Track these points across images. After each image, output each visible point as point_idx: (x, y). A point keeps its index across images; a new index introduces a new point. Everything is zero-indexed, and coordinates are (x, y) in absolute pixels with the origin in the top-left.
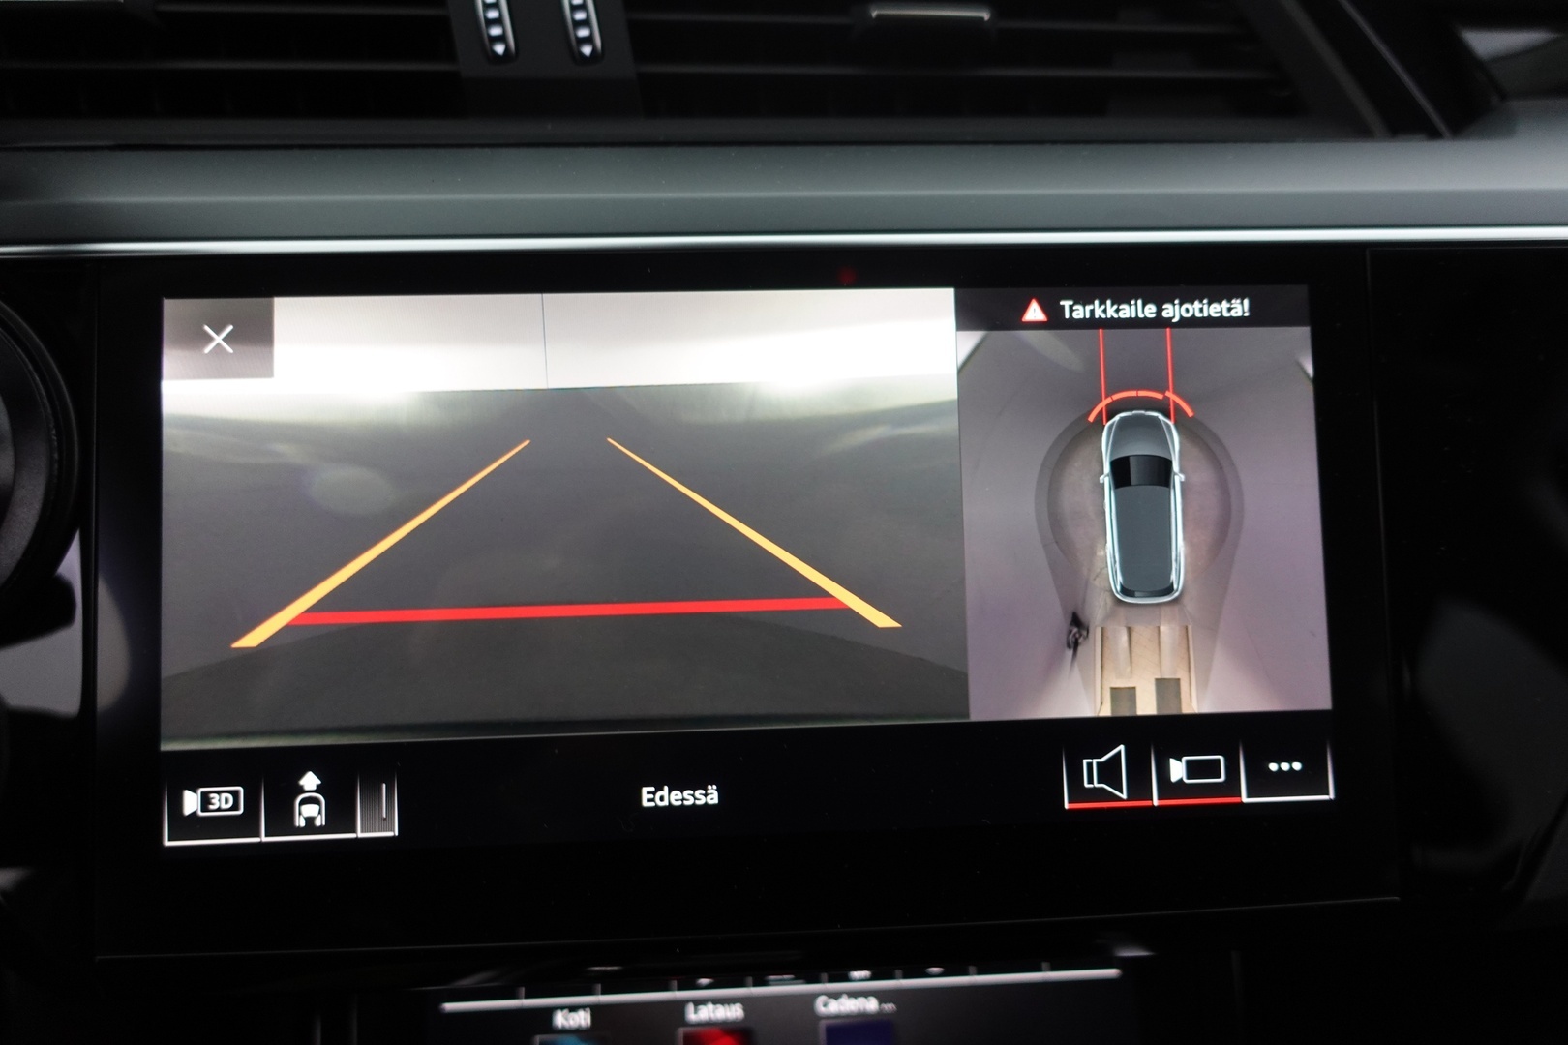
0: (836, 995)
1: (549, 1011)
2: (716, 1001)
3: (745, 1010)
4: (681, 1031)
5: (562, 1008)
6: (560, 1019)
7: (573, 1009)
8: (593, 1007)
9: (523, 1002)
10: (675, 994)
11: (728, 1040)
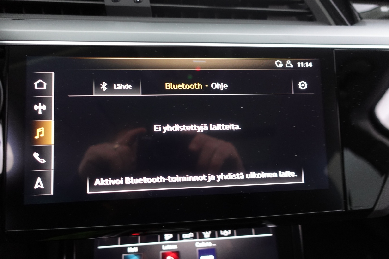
1: (126, 248)
2: (170, 244)
3: (178, 246)
4: (161, 252)
5: (130, 247)
6: (130, 250)
7: (133, 247)
8: (138, 247)
9: (119, 246)
10: (159, 243)
11: (173, 254)
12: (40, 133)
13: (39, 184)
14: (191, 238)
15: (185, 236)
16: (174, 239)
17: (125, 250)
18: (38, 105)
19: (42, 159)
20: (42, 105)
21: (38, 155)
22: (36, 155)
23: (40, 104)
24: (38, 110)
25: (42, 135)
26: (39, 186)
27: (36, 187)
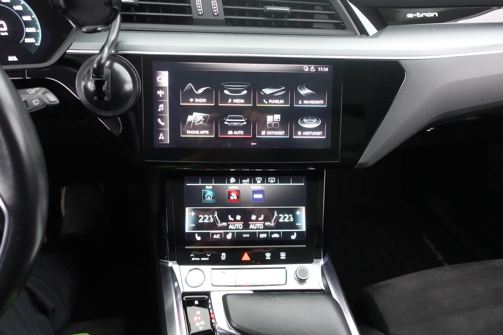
0: (255, 186)
2: (233, 186)
3: (239, 187)
5: (207, 185)
6: (207, 187)
7: (209, 186)
8: (212, 186)
9: (200, 184)
10: (226, 184)
11: (235, 192)
12: (161, 108)
13: (161, 137)
14: (247, 183)
15: (244, 181)
16: (237, 182)
17: (204, 187)
18: (159, 91)
19: (163, 123)
20: (162, 91)
21: (160, 120)
22: (159, 120)
23: (161, 90)
24: (159, 94)
25: (162, 109)
26: (161, 138)
27: (160, 138)
